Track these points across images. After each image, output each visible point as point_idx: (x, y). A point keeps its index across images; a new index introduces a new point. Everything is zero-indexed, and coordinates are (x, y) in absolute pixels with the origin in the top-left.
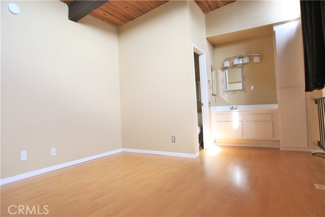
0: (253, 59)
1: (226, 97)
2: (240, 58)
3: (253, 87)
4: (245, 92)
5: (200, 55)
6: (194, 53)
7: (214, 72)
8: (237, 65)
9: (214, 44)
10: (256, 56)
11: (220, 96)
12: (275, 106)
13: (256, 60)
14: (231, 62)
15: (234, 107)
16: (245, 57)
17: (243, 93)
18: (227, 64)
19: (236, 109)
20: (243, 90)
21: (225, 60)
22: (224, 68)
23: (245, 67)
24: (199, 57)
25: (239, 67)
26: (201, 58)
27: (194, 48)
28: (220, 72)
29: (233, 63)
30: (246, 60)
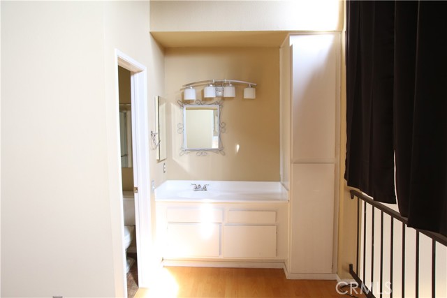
0: (243, 91)
1: (185, 162)
2: (217, 84)
3: (238, 147)
4: (224, 154)
5: (134, 73)
6: (119, 67)
7: (163, 107)
8: (211, 99)
9: (167, 48)
10: (247, 86)
11: (174, 158)
12: (276, 188)
13: (249, 94)
14: (200, 89)
15: (202, 183)
16: (227, 84)
17: (220, 155)
18: (191, 94)
19: (205, 189)
20: (221, 150)
21: (188, 86)
22: (185, 102)
23: (226, 104)
24: (132, 78)
25: (215, 104)
26: (135, 80)
27: (119, 59)
28: (175, 108)
29: (203, 92)
30: (229, 92)
